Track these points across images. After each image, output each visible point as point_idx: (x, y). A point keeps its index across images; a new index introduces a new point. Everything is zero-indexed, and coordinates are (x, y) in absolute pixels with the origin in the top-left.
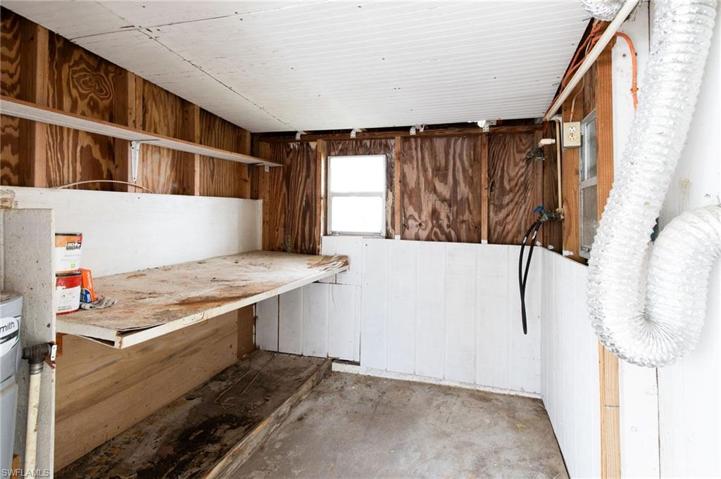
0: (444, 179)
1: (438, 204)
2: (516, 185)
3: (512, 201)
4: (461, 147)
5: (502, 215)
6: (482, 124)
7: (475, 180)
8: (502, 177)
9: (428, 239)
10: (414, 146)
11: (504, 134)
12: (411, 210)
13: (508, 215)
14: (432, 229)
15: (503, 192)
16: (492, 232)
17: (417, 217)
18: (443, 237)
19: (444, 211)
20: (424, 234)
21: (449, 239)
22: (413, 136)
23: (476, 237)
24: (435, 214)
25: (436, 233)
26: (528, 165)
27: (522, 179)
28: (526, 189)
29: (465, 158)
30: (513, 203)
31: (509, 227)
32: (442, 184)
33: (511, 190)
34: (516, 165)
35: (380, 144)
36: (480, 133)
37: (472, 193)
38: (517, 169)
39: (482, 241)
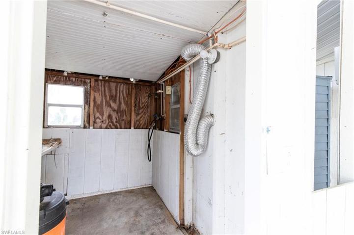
0: (115, 101)
1: (112, 113)
2: (144, 106)
3: (143, 112)
4: (123, 88)
5: (139, 117)
6: (132, 80)
7: (129, 102)
8: (139, 102)
9: (106, 128)
10: (100, 84)
11: (140, 85)
12: (98, 115)
13: (141, 117)
14: (108, 124)
15: (140, 108)
16: (135, 124)
17: (101, 118)
18: (114, 127)
19: (114, 115)
20: (104, 126)
21: (116, 128)
22: (100, 80)
23: (128, 127)
24: (110, 117)
25: (110, 126)
26: (149, 98)
27: (147, 103)
28: (148, 107)
29: (124, 93)
31: (141, 122)
32: (114, 104)
33: (142, 108)
34: (144, 98)
35: (81, 81)
36: (131, 83)
37: (127, 108)
38: (145, 100)
39: (132, 128)
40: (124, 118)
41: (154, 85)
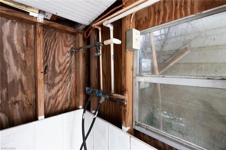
2: (64, 69)
3: (61, 80)
5: (56, 89)
8: (54, 63)
11: (55, 29)
13: (59, 91)
15: (55, 74)
16: (47, 105)
26: (72, 55)
27: (68, 65)
28: (70, 72)
29: (16, 42)
30: (63, 82)
31: (59, 99)
33: (60, 73)
34: (64, 55)
36: (33, 23)
37: (26, 75)
38: (65, 58)
39: (39, 118)
40: (20, 96)
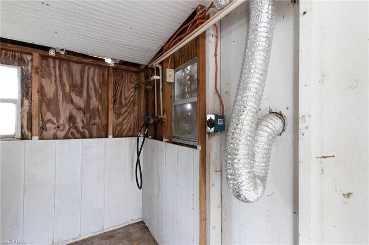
0: (80, 94)
1: (75, 112)
2: (129, 102)
3: (126, 111)
4: (93, 73)
5: (122, 118)
6: (109, 61)
7: (104, 96)
8: (121, 97)
9: (66, 137)
10: (52, 65)
11: (122, 70)
12: (49, 116)
13: (124, 120)
14: (69, 129)
15: (121, 106)
16: (114, 130)
17: (55, 122)
18: (79, 135)
19: (79, 117)
20: (62, 134)
21: (83, 137)
22: (52, 57)
23: (103, 134)
24: (71, 119)
25: (72, 133)
26: (135, 91)
27: (132, 98)
28: (134, 105)
29: (96, 81)
30: (127, 113)
31: (124, 127)
32: (78, 98)
33: (126, 105)
34: (129, 90)
35: (14, 57)
36: (107, 67)
37: (101, 105)
38: (129, 93)
39: (109, 136)
40: (97, 120)
41: (144, 72)
